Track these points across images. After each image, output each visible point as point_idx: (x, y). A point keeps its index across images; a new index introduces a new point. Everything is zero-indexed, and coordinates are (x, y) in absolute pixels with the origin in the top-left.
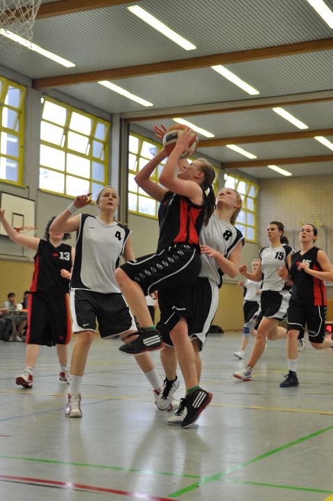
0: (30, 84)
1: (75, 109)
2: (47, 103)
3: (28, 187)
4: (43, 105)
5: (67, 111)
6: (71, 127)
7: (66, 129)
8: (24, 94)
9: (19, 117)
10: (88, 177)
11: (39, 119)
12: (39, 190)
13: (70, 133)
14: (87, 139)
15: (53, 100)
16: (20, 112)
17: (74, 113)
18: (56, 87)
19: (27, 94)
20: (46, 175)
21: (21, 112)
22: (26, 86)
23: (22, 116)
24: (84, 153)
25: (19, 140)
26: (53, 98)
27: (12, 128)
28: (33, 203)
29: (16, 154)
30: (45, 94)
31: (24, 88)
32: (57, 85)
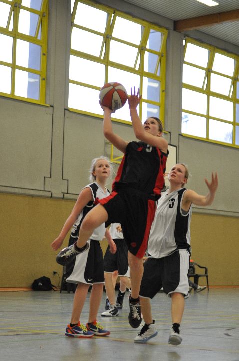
0: (171, 26)
1: (219, 50)
2: (189, 45)
3: (170, 133)
4: (185, 47)
5: (210, 52)
6: (214, 69)
7: (209, 71)
8: (165, 37)
9: (160, 60)
10: (232, 120)
11: (182, 61)
12: (181, 135)
13: (213, 75)
14: (230, 81)
15: (196, 42)
16: (161, 56)
17: (217, 54)
18: (198, 28)
19: (169, 36)
20: (186, 119)
21: (163, 56)
22: (167, 28)
23: (164, 59)
24: (227, 95)
25: (160, 85)
26: (196, 39)
27: (153, 72)
28: (175, 148)
29: (158, 99)
30: (186, 35)
31: (165, 30)
32: (199, 25)
